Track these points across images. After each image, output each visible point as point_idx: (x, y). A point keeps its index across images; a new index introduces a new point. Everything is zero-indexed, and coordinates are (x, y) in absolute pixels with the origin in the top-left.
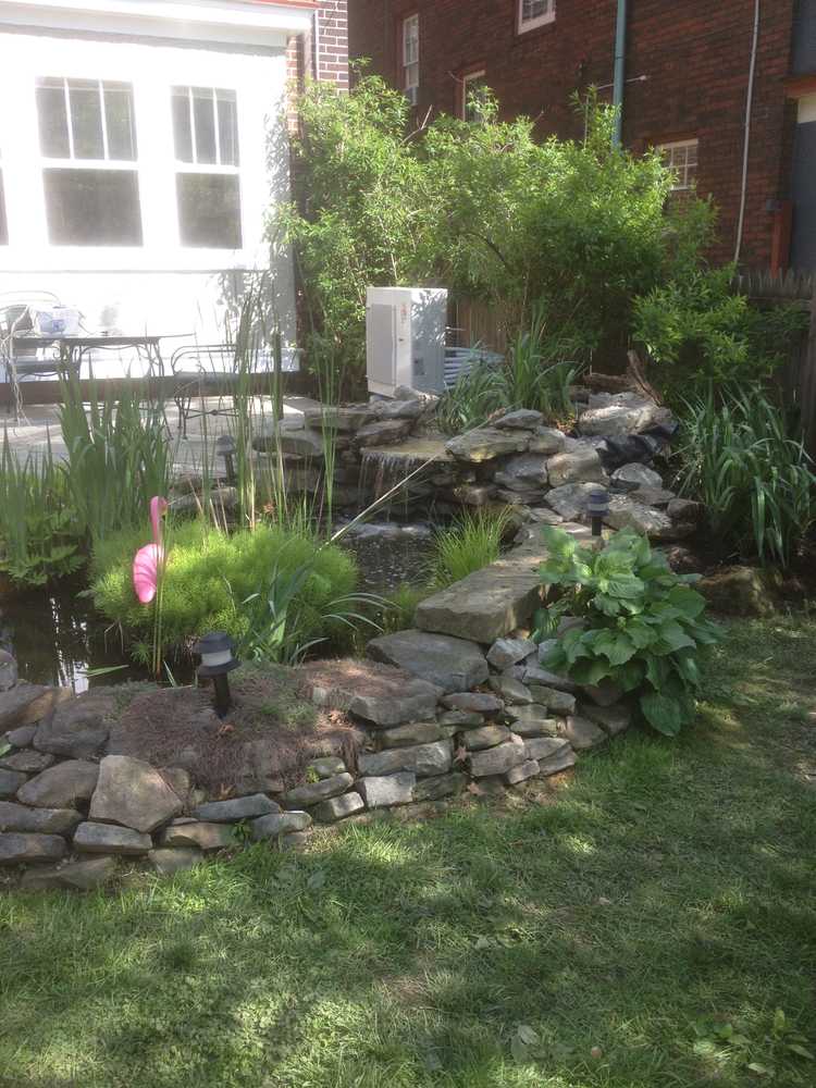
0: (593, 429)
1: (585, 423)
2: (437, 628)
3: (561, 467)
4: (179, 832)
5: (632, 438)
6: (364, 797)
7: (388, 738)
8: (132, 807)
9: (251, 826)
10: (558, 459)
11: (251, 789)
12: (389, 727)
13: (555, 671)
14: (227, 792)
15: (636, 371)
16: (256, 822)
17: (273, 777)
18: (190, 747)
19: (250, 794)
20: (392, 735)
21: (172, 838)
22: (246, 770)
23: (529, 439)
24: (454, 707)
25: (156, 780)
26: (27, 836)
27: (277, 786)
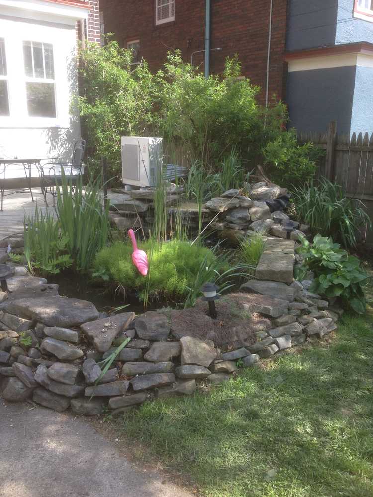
0: (259, 197)
1: (254, 194)
2: (266, 278)
3: (255, 213)
4: (220, 366)
5: (274, 200)
6: (278, 346)
7: (278, 322)
8: (201, 357)
9: (244, 361)
10: (253, 210)
11: (239, 346)
12: (277, 318)
13: (314, 292)
14: (231, 348)
15: (262, 173)
16: (245, 359)
17: (245, 340)
18: (212, 331)
19: (238, 348)
20: (280, 320)
21: (218, 369)
22: (236, 339)
23: (240, 202)
24: (293, 308)
25: (204, 345)
26: (162, 374)
27: (247, 344)
